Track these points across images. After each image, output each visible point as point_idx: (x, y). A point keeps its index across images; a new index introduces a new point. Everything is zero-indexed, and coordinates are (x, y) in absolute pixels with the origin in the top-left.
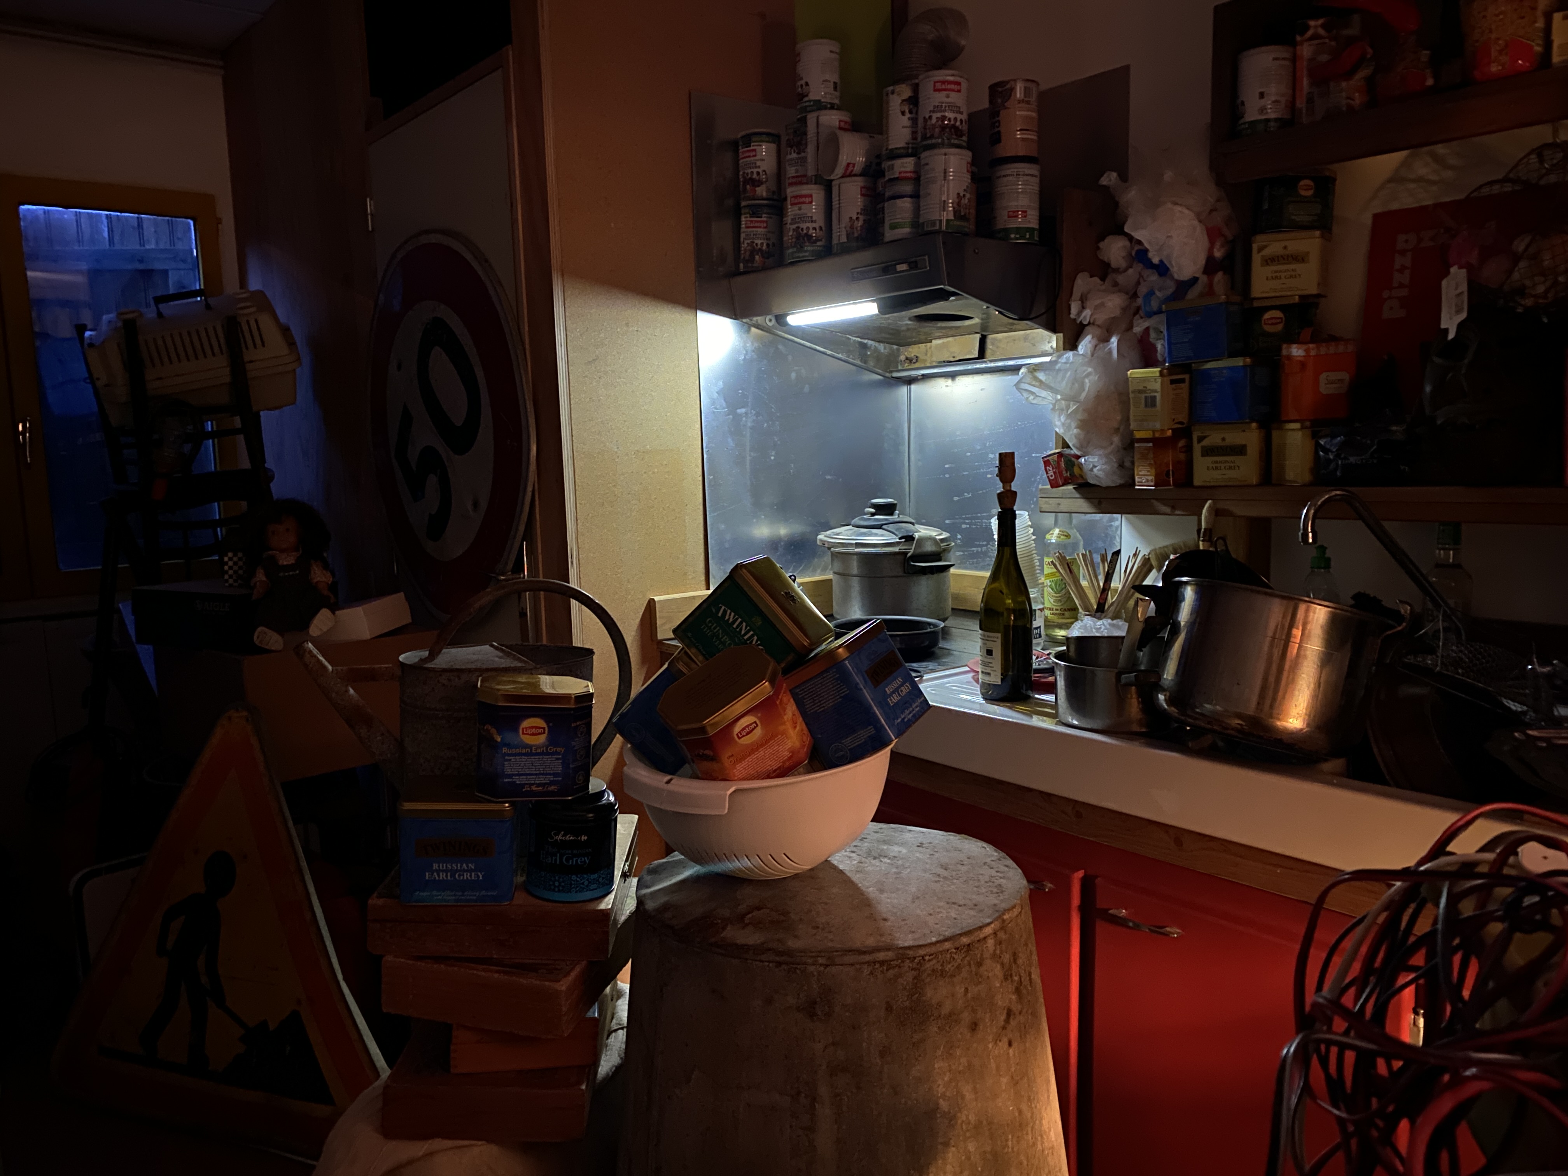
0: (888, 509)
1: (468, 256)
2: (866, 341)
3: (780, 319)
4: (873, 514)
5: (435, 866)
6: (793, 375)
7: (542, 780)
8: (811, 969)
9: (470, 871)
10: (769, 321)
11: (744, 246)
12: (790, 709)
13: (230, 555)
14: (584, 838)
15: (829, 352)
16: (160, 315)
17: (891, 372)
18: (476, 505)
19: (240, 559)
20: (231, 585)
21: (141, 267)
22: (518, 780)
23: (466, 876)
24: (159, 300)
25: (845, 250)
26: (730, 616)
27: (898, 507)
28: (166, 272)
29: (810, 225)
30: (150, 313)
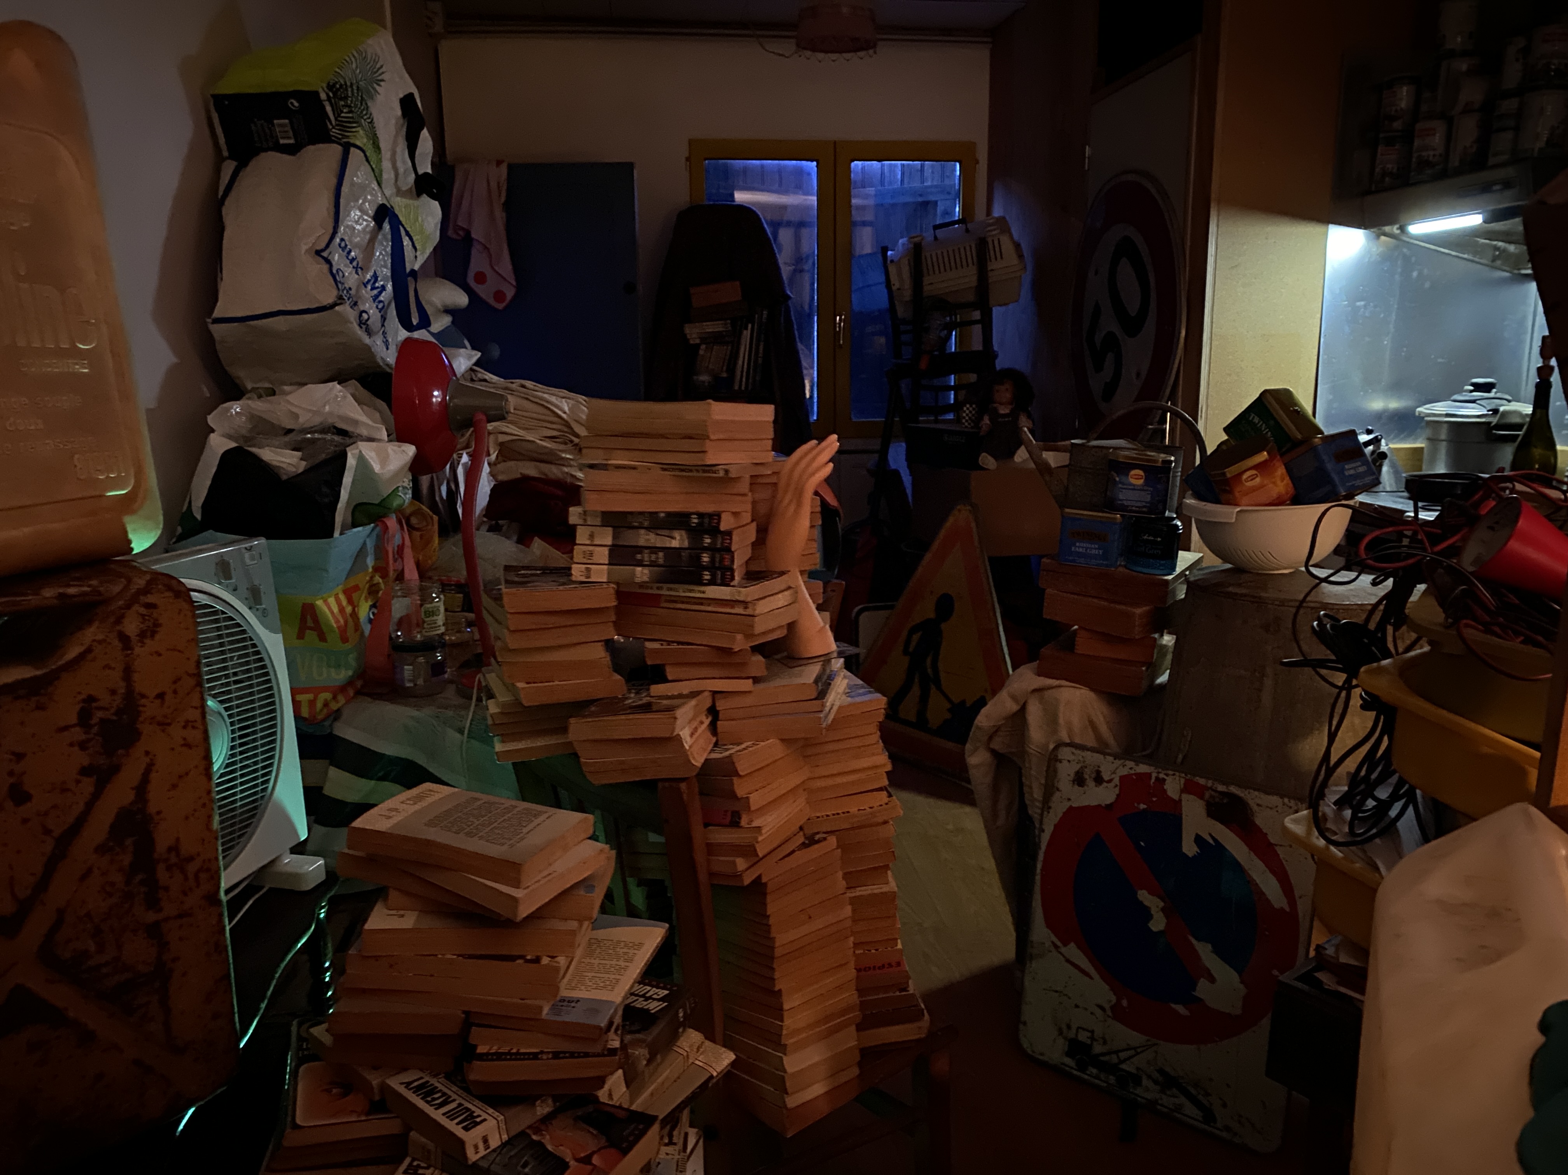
0: (1486, 388)
2: (1495, 243)
3: (1402, 229)
4: (1471, 391)
5: (1077, 544)
6: (1415, 274)
7: (1139, 504)
9: (1095, 549)
10: (1395, 229)
12: (1281, 470)
13: (968, 406)
14: (1159, 539)
16: (936, 238)
17: (1519, 269)
19: (974, 409)
20: (966, 427)
21: (920, 199)
22: (1125, 503)
23: (1093, 552)
24: (936, 227)
26: (1256, 420)
28: (936, 203)
29: (1431, 153)
30: (929, 235)
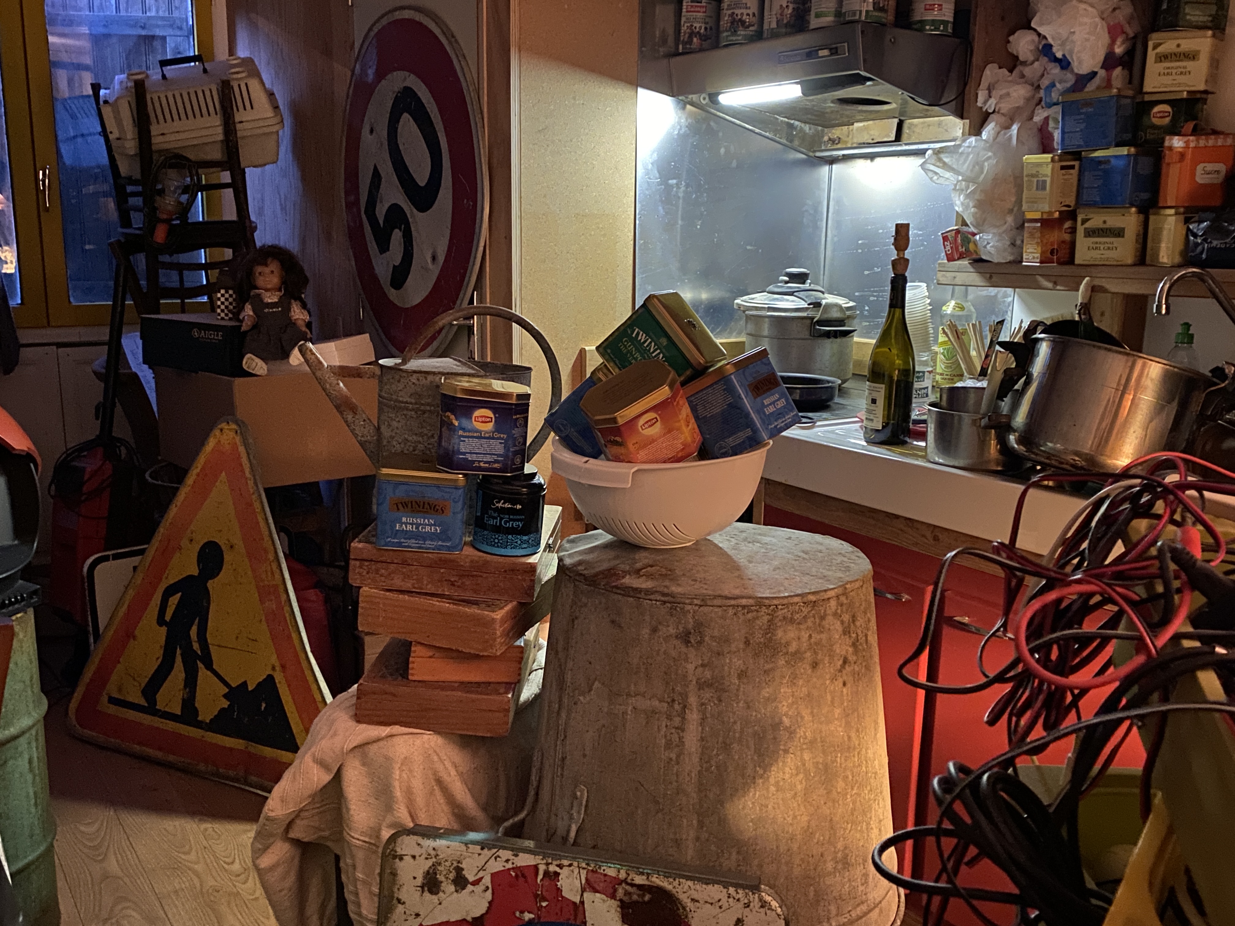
0: (801, 278)
1: (437, 31)
2: (792, 122)
3: (713, 98)
4: (787, 282)
5: (404, 519)
6: (722, 151)
7: (488, 458)
8: (688, 607)
9: (431, 525)
10: (703, 100)
11: (684, 29)
12: (685, 411)
13: (223, 291)
15: (757, 130)
16: (164, 77)
17: (814, 151)
18: (434, 258)
19: (231, 296)
20: (222, 319)
21: (144, 33)
22: (469, 457)
23: (428, 529)
24: (164, 63)
25: (775, 35)
26: (642, 337)
27: (810, 277)
28: (164, 38)
29: (745, 11)
30: (155, 74)
